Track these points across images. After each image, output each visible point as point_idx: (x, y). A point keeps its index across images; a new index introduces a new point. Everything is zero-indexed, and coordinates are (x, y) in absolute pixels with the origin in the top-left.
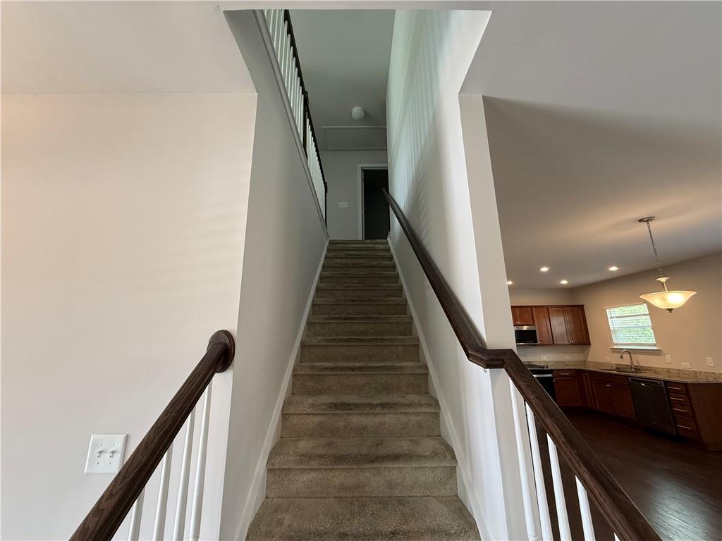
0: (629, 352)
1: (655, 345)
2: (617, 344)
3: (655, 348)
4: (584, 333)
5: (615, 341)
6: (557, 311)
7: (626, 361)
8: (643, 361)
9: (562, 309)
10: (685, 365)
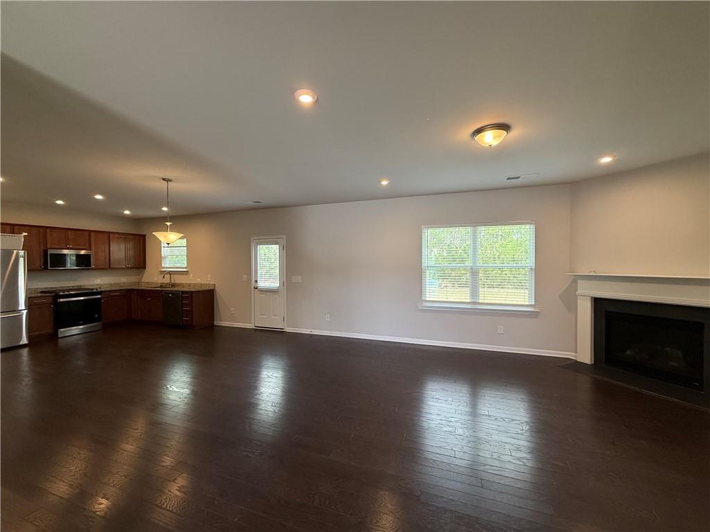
0: (170, 273)
1: (186, 268)
2: (164, 268)
3: (185, 270)
4: (142, 259)
5: (163, 265)
6: (119, 238)
7: (167, 280)
8: (178, 279)
9: (125, 237)
10: (198, 281)
